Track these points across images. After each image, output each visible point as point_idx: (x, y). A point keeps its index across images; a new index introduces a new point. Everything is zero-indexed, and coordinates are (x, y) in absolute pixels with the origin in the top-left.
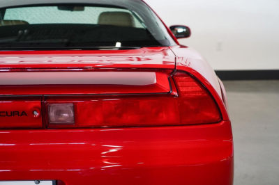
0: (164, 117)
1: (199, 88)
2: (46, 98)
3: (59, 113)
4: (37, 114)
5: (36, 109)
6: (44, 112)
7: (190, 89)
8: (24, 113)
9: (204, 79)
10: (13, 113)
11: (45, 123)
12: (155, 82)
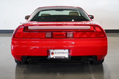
0: (92, 36)
1: (100, 30)
2: (67, 31)
3: (69, 35)
4: (65, 35)
5: (64, 34)
6: (66, 34)
7: (98, 30)
8: (62, 35)
9: (101, 28)
10: (60, 35)
11: (66, 37)
12: (90, 28)
